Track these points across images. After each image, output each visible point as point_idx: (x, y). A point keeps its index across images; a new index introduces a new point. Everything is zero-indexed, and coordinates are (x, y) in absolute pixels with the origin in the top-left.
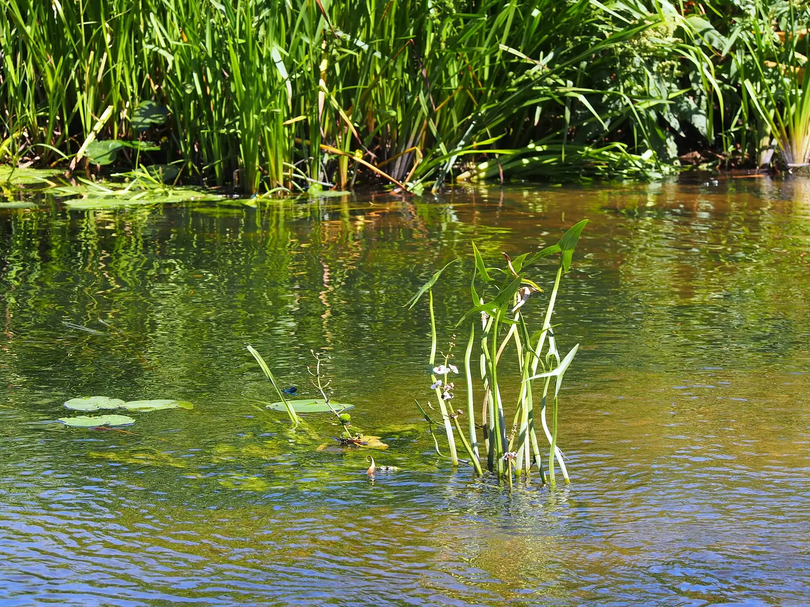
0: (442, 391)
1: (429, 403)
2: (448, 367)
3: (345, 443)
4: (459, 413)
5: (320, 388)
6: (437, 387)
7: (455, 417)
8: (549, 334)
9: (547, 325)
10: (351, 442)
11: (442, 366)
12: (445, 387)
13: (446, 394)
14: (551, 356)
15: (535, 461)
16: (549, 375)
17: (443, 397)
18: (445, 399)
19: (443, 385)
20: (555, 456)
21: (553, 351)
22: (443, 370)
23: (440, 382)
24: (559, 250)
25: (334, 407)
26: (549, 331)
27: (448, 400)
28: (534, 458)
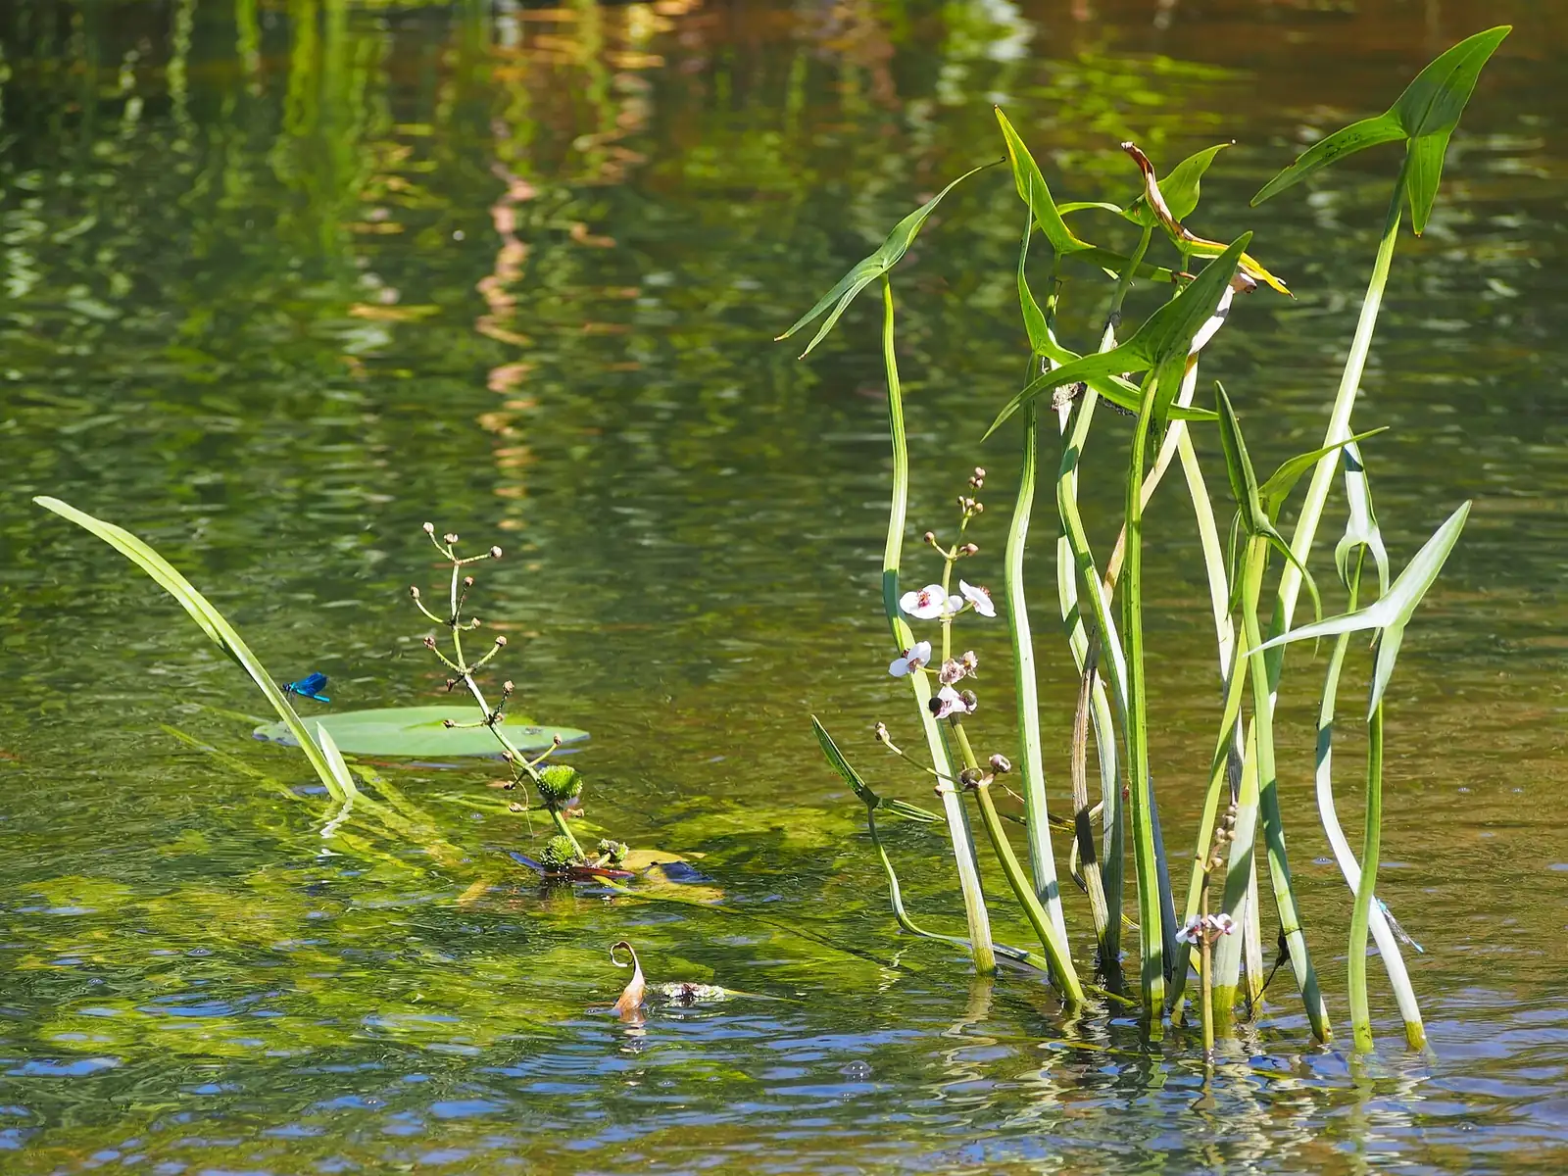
0: (935, 682)
1: (882, 731)
2: (954, 590)
3: (558, 877)
4: (997, 769)
5: (462, 667)
6: (912, 666)
7: (984, 784)
8: (1346, 462)
9: (1339, 430)
10: (586, 874)
11: (932, 590)
12: (945, 669)
13: (948, 694)
14: (1353, 552)
15: (1284, 955)
16: (1344, 626)
17: (935, 705)
18: (945, 713)
19: (935, 662)
20: (1371, 941)
21: (1362, 530)
22: (938, 603)
23: (925, 647)
24: (1396, 132)
25: (514, 737)
26: (1345, 456)
27: (953, 719)
28: (1282, 942)
